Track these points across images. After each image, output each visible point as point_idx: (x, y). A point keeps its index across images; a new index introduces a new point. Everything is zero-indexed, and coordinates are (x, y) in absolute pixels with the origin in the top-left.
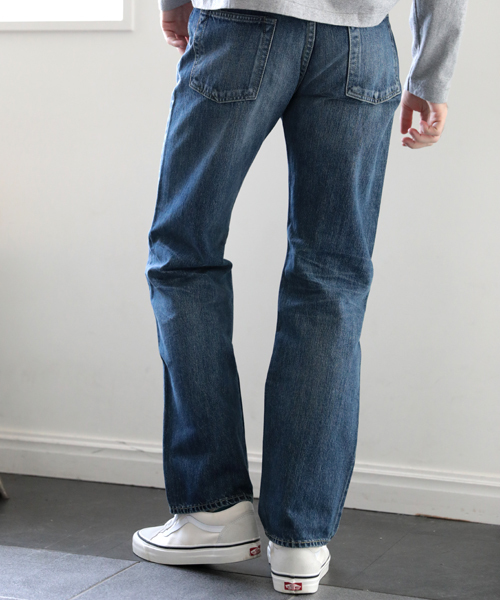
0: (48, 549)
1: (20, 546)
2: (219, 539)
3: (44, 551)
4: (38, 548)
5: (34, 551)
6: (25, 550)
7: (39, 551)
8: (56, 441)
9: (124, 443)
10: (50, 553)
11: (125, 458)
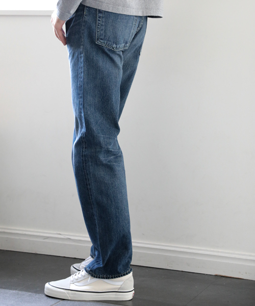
0: (19, 290)
1: (4, 288)
2: (119, 288)
3: (17, 291)
4: (14, 289)
5: (12, 291)
6: (7, 291)
7: (14, 291)
8: (24, 233)
9: (60, 234)
10: (20, 292)
11: (61, 242)
